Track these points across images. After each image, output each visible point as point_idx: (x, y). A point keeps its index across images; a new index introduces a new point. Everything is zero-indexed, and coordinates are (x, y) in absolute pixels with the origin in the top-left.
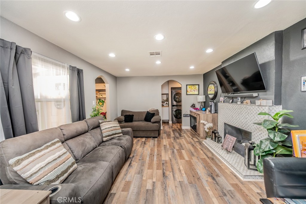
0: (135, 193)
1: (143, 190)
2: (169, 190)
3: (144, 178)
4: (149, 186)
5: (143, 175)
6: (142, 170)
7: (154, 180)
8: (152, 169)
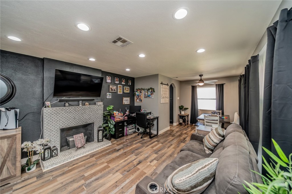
0: (165, 162)
1: (160, 162)
2: (146, 156)
3: (155, 167)
4: (155, 162)
5: (154, 170)
6: (151, 175)
7: (149, 163)
8: (142, 171)
